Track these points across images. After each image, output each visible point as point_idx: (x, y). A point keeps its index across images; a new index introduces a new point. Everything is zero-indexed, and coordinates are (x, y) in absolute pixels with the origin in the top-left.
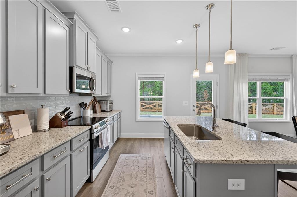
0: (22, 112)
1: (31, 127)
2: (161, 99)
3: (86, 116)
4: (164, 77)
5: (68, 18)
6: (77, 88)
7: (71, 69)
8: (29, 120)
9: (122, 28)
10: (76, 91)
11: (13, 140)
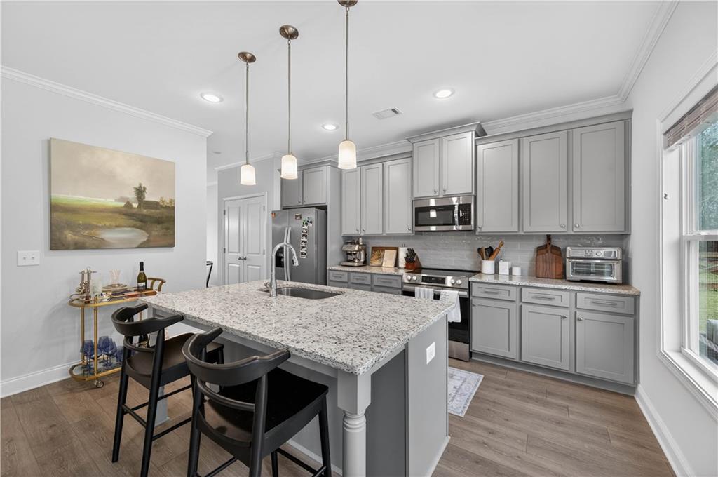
0: (392, 249)
1: (394, 263)
6: (417, 225)
10: (415, 228)
11: (381, 266)
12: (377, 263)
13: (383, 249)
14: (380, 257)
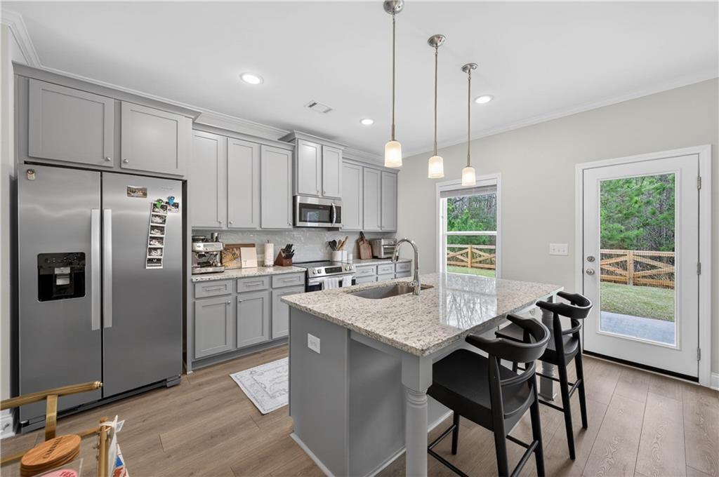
0: (253, 245)
1: (258, 262)
2: (492, 240)
3: (335, 260)
4: (496, 185)
5: (289, 142)
6: (300, 221)
7: (294, 198)
8: (257, 254)
9: (360, 121)
10: (299, 224)
11: (240, 268)
12: (233, 264)
13: (238, 246)
14: (237, 257)
